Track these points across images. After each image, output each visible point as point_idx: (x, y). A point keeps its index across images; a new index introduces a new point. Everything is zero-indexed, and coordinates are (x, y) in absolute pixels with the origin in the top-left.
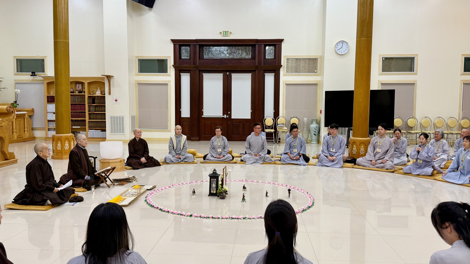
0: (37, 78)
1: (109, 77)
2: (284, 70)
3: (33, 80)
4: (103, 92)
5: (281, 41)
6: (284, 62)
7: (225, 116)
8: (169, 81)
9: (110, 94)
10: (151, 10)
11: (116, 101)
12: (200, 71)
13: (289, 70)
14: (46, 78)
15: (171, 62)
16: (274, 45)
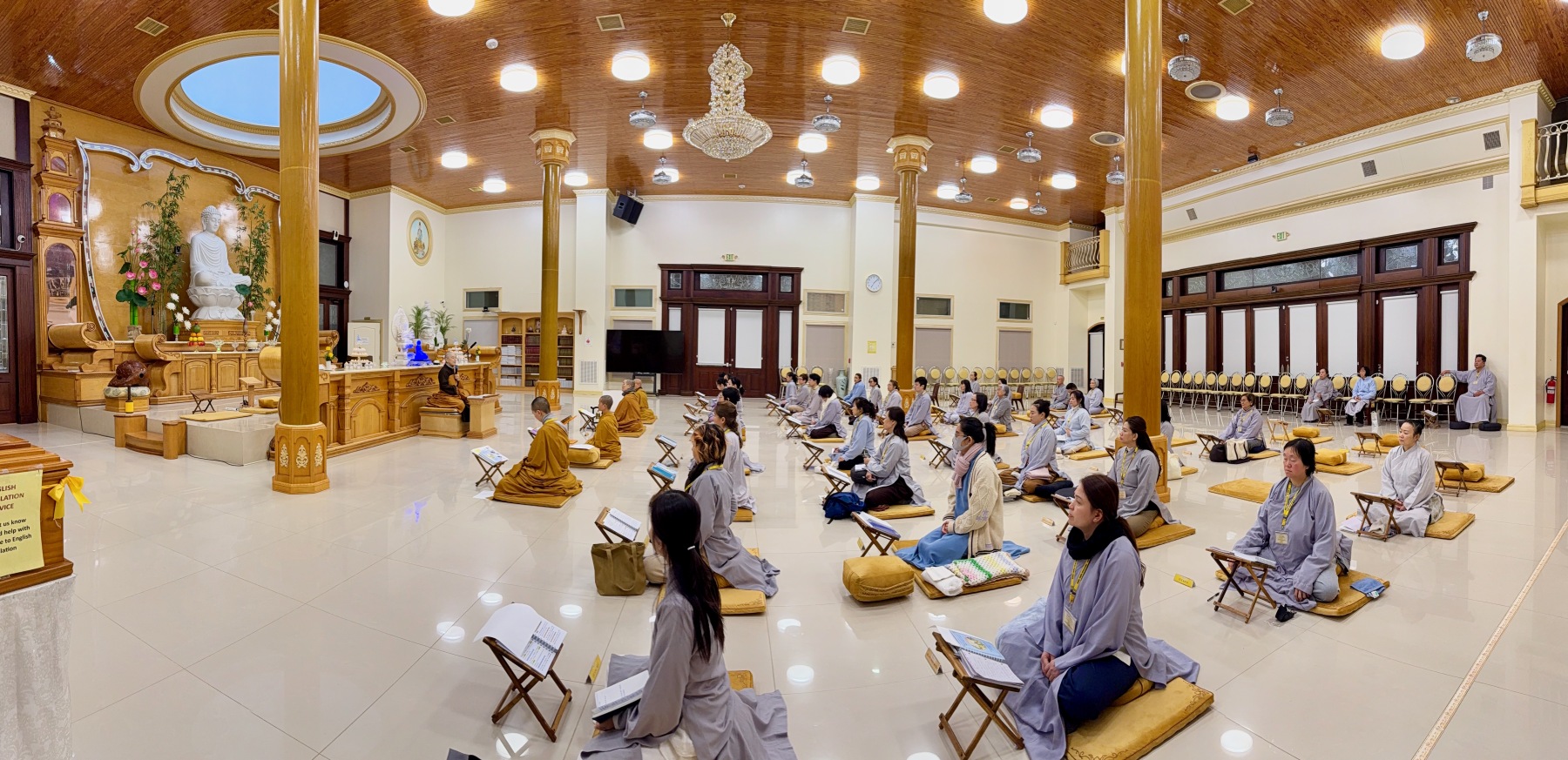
0: (489, 314)
1: (580, 312)
2: (804, 307)
3: (484, 317)
4: (571, 331)
5: (800, 270)
6: (803, 297)
7: (727, 365)
8: (654, 318)
9: (580, 333)
10: (633, 227)
11: (588, 342)
12: (694, 305)
13: (812, 308)
14: (501, 314)
15: (657, 293)
16: (792, 275)
